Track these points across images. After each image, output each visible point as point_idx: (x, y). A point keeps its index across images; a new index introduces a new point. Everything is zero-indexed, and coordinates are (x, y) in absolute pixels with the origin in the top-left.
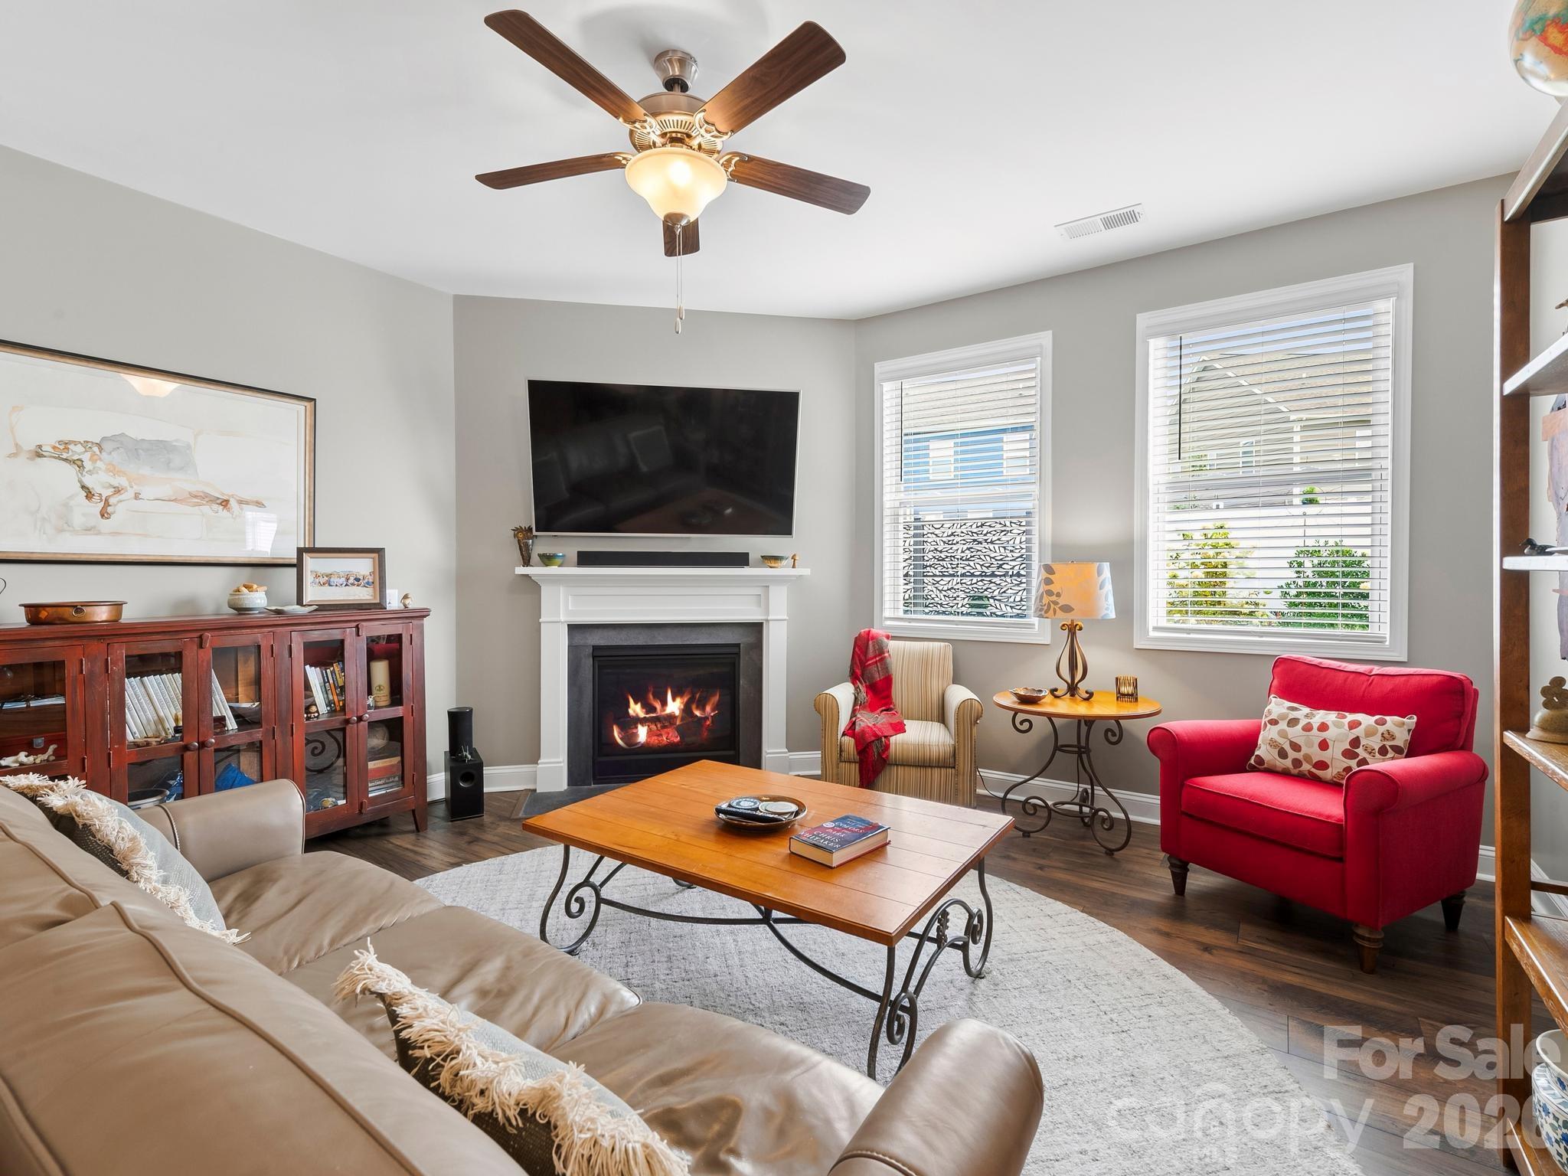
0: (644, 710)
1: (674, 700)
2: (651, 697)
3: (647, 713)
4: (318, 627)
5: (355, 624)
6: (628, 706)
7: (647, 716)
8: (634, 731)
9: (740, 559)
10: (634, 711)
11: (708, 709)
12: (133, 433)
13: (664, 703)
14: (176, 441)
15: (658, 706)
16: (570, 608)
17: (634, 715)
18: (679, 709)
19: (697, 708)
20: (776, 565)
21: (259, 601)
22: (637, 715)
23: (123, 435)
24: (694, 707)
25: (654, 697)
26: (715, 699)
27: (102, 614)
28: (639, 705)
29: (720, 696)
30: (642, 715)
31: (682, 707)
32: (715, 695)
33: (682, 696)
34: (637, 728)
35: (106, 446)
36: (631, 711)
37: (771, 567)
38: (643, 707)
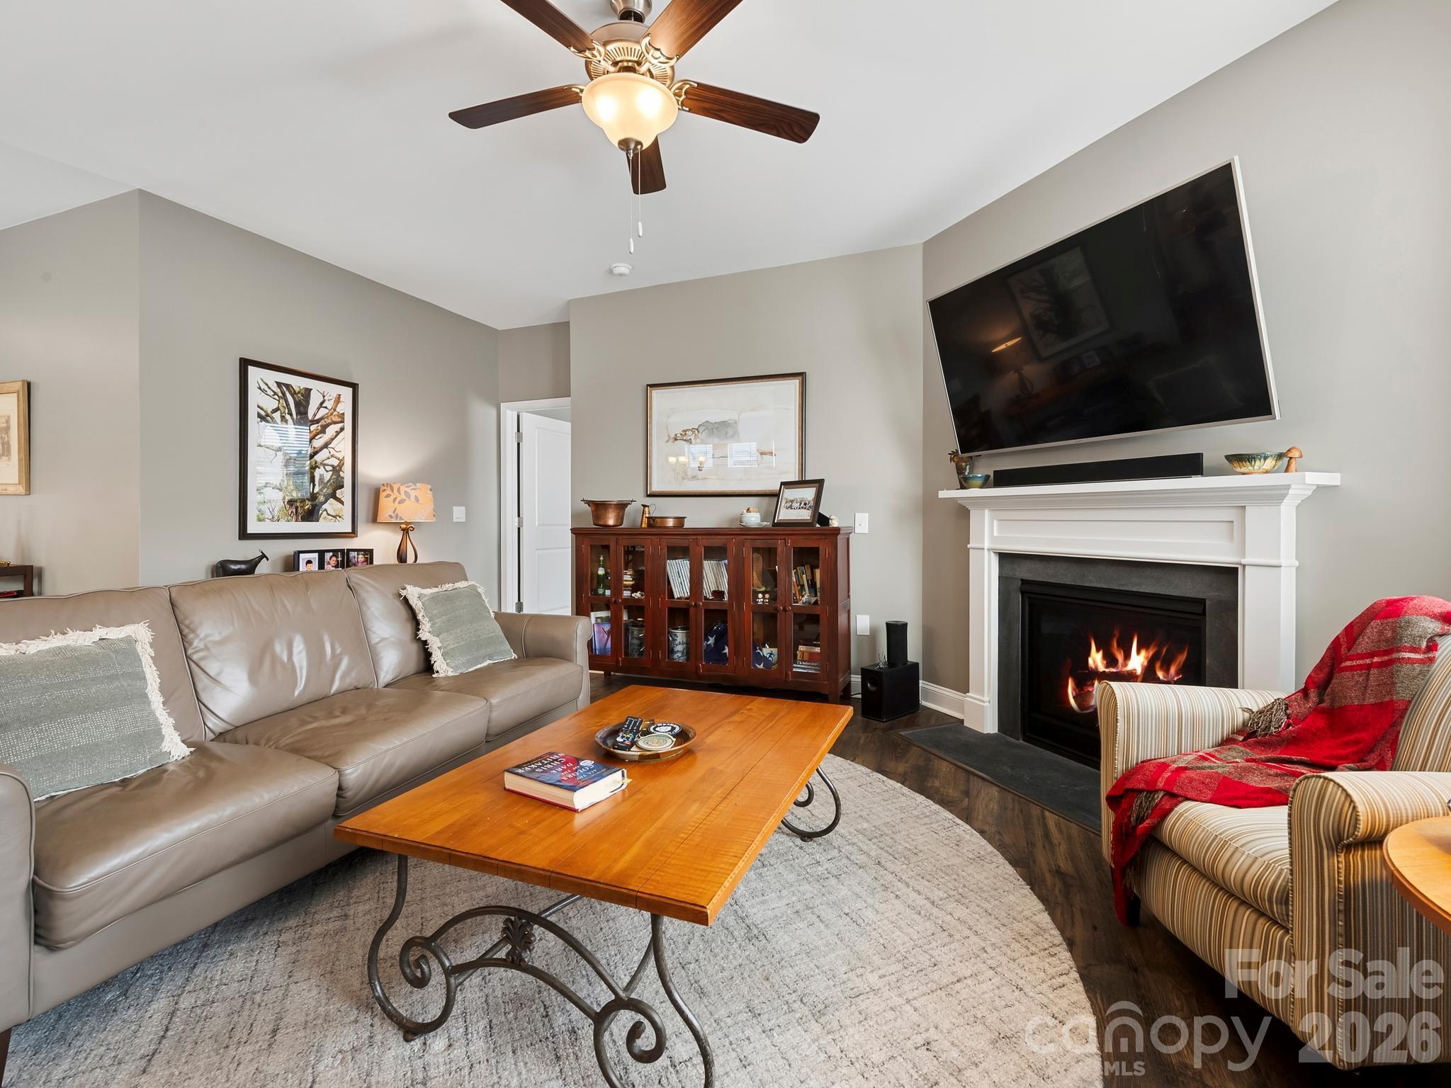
0: (1105, 662)
1: (1138, 652)
2: (1115, 644)
3: (1107, 667)
4: (761, 537)
5: (783, 537)
6: (1088, 654)
7: (1107, 670)
8: (1090, 690)
9: (1190, 465)
10: (1094, 662)
11: (1173, 670)
12: (712, 420)
13: (1127, 656)
14: (729, 420)
15: (1120, 657)
16: (995, 534)
17: (1093, 667)
18: (1142, 666)
19: (1162, 668)
20: (1243, 470)
21: (753, 519)
22: (1096, 667)
23: (707, 422)
24: (1158, 665)
25: (1119, 646)
26: (1182, 658)
27: (670, 523)
28: (1100, 654)
29: (1188, 654)
30: (1101, 668)
31: (1146, 663)
32: (1183, 652)
33: (1147, 648)
34: (1093, 685)
35: (701, 430)
36: (1090, 661)
37: (1243, 474)
38: (1105, 657)
